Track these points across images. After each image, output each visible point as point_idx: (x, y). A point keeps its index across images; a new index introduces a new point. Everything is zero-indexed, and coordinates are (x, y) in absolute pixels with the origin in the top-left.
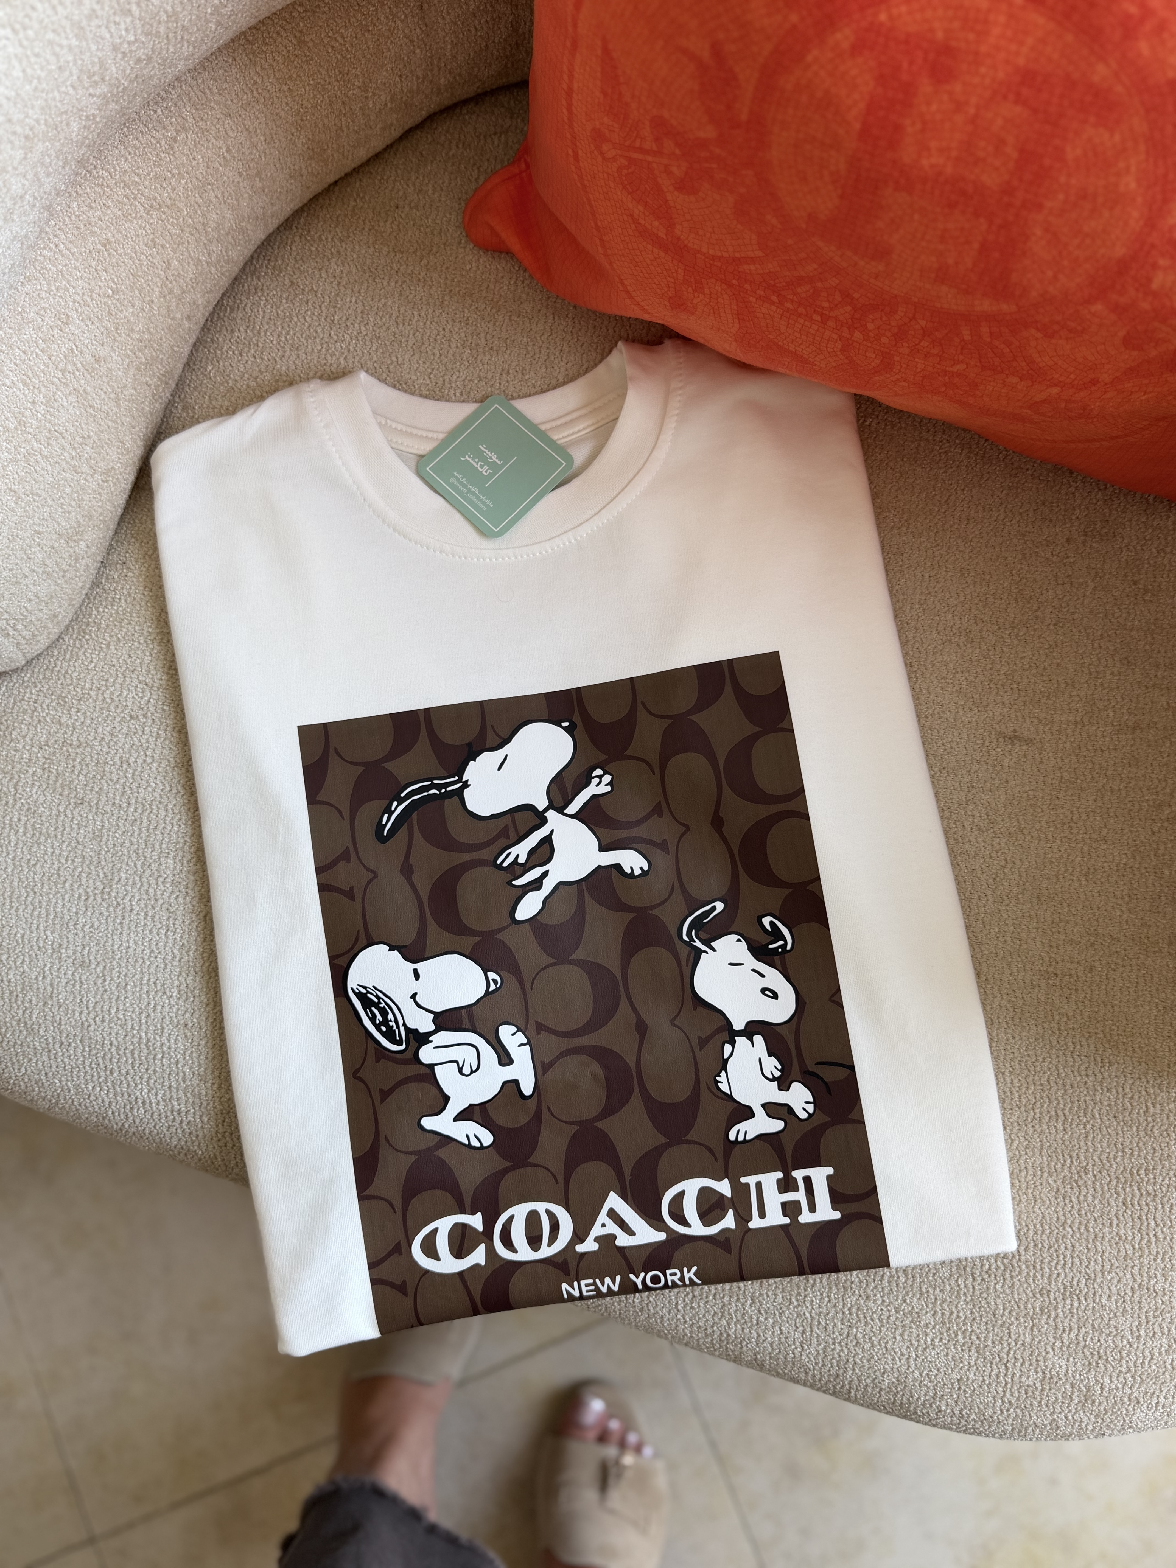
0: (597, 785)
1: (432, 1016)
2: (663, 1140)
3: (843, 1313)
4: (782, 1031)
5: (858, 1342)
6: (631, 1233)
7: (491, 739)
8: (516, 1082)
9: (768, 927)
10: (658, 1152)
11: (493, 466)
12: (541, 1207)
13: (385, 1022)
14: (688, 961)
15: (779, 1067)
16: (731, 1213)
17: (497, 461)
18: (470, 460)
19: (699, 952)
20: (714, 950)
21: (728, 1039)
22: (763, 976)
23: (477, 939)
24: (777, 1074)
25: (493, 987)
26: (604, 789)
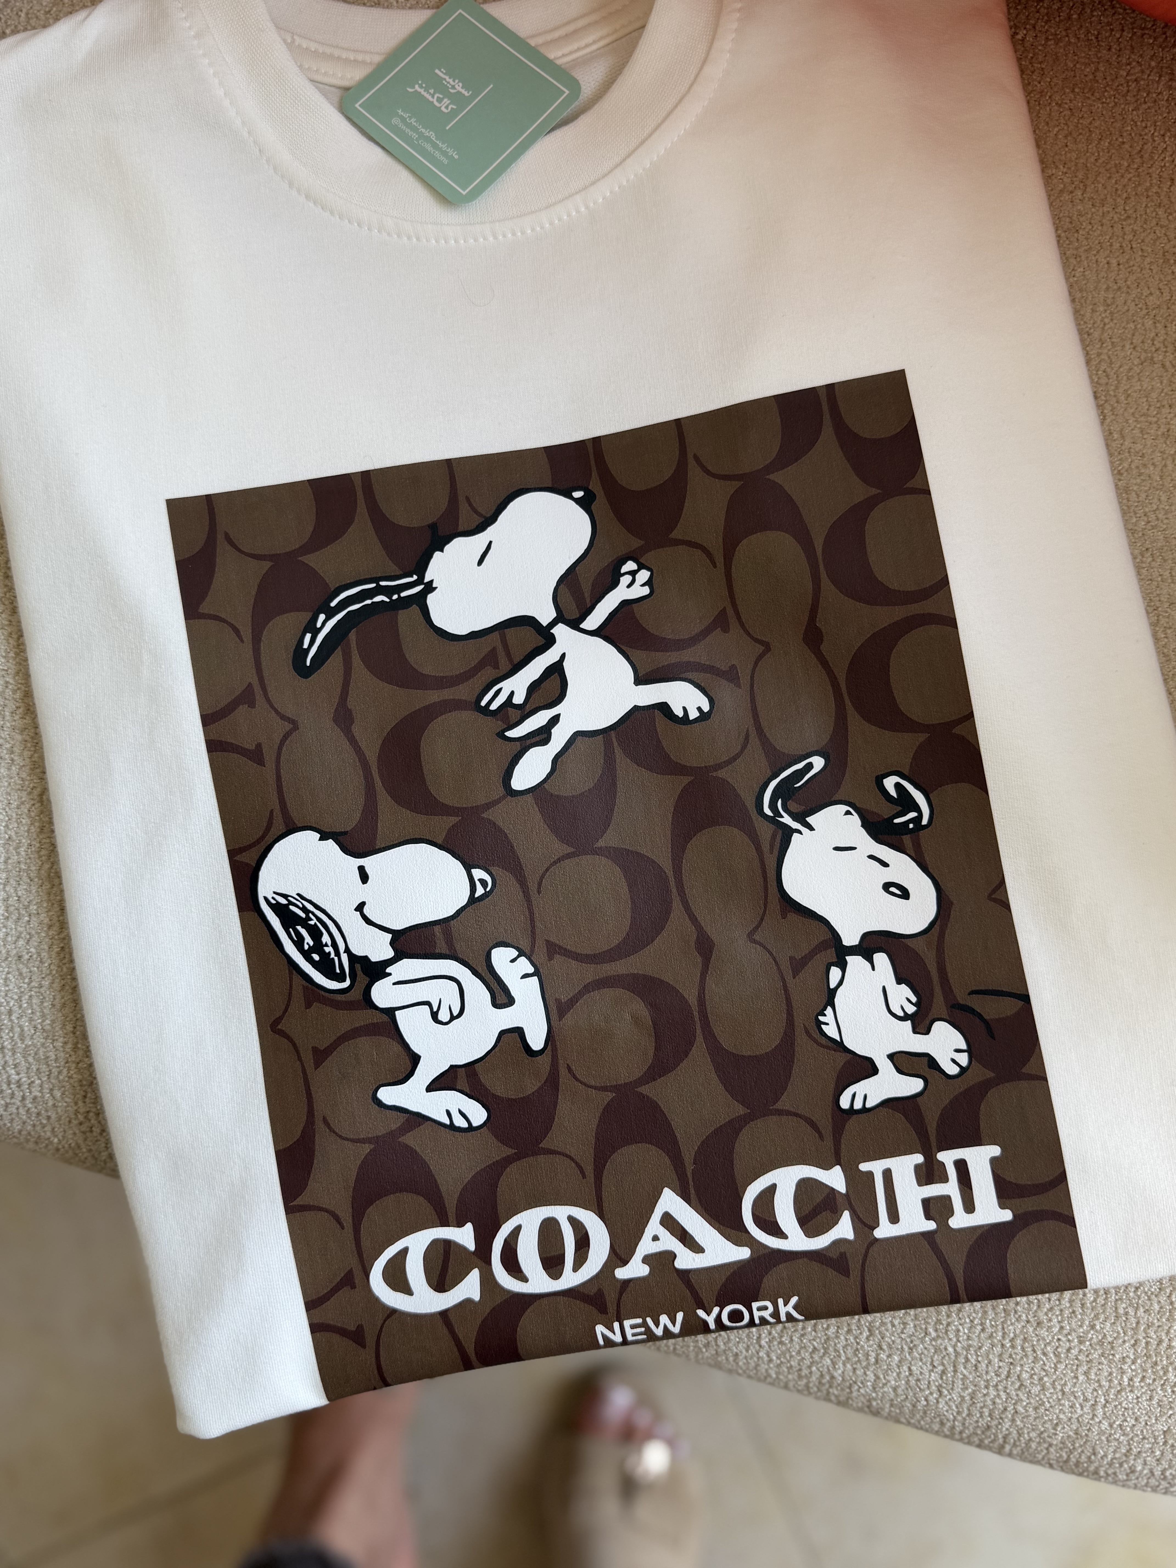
0: (629, 586)
1: (390, 936)
2: (741, 1110)
3: (1003, 1346)
4: (918, 946)
5: (1022, 1385)
6: (697, 1248)
7: (466, 519)
8: (519, 1032)
9: (893, 792)
10: (733, 1128)
11: (457, 98)
12: (561, 1213)
13: (318, 946)
14: (772, 846)
15: (914, 999)
16: (846, 1216)
17: (463, 91)
18: (422, 91)
19: (789, 833)
20: (811, 828)
21: (835, 960)
22: (885, 865)
23: (454, 820)
24: (911, 1009)
25: (480, 891)
26: (639, 591)
